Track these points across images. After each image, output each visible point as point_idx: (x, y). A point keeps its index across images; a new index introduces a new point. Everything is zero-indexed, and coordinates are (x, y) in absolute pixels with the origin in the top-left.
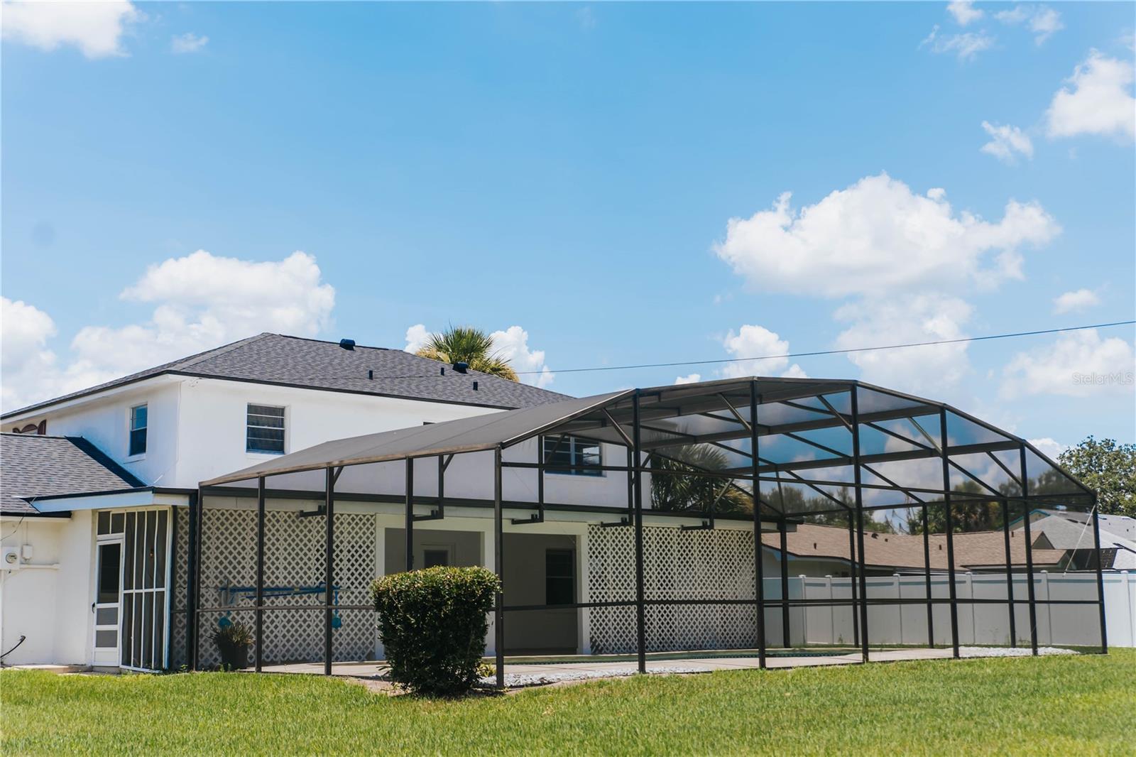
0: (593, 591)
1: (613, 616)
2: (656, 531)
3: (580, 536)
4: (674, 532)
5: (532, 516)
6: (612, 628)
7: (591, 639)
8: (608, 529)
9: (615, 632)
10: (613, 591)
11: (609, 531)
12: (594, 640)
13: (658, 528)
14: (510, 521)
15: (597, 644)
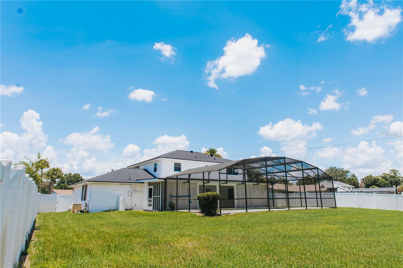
2: (248, 185)
3: (234, 186)
4: (252, 185)
5: (226, 182)
6: (241, 203)
10: (241, 196)
11: (240, 185)
14: (222, 183)
15: (238, 206)
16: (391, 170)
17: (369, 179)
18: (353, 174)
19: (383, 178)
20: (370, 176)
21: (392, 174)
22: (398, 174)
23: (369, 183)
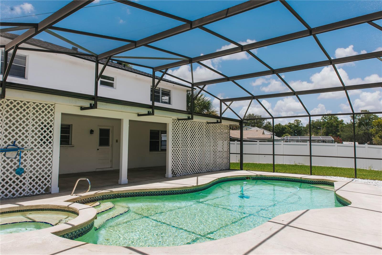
0: (173, 148)
1: (190, 159)
2: (198, 123)
3: (169, 124)
4: (204, 124)
5: (148, 112)
6: (181, 164)
7: (172, 170)
8: (180, 121)
9: (182, 166)
10: (181, 148)
11: (181, 122)
12: (173, 170)
13: (199, 122)
14: (137, 114)
15: (174, 172)
16: (295, 120)
17: (279, 127)
18: (269, 122)
19: (289, 126)
20: (279, 124)
21: (296, 124)
22: (300, 124)
23: (278, 131)
